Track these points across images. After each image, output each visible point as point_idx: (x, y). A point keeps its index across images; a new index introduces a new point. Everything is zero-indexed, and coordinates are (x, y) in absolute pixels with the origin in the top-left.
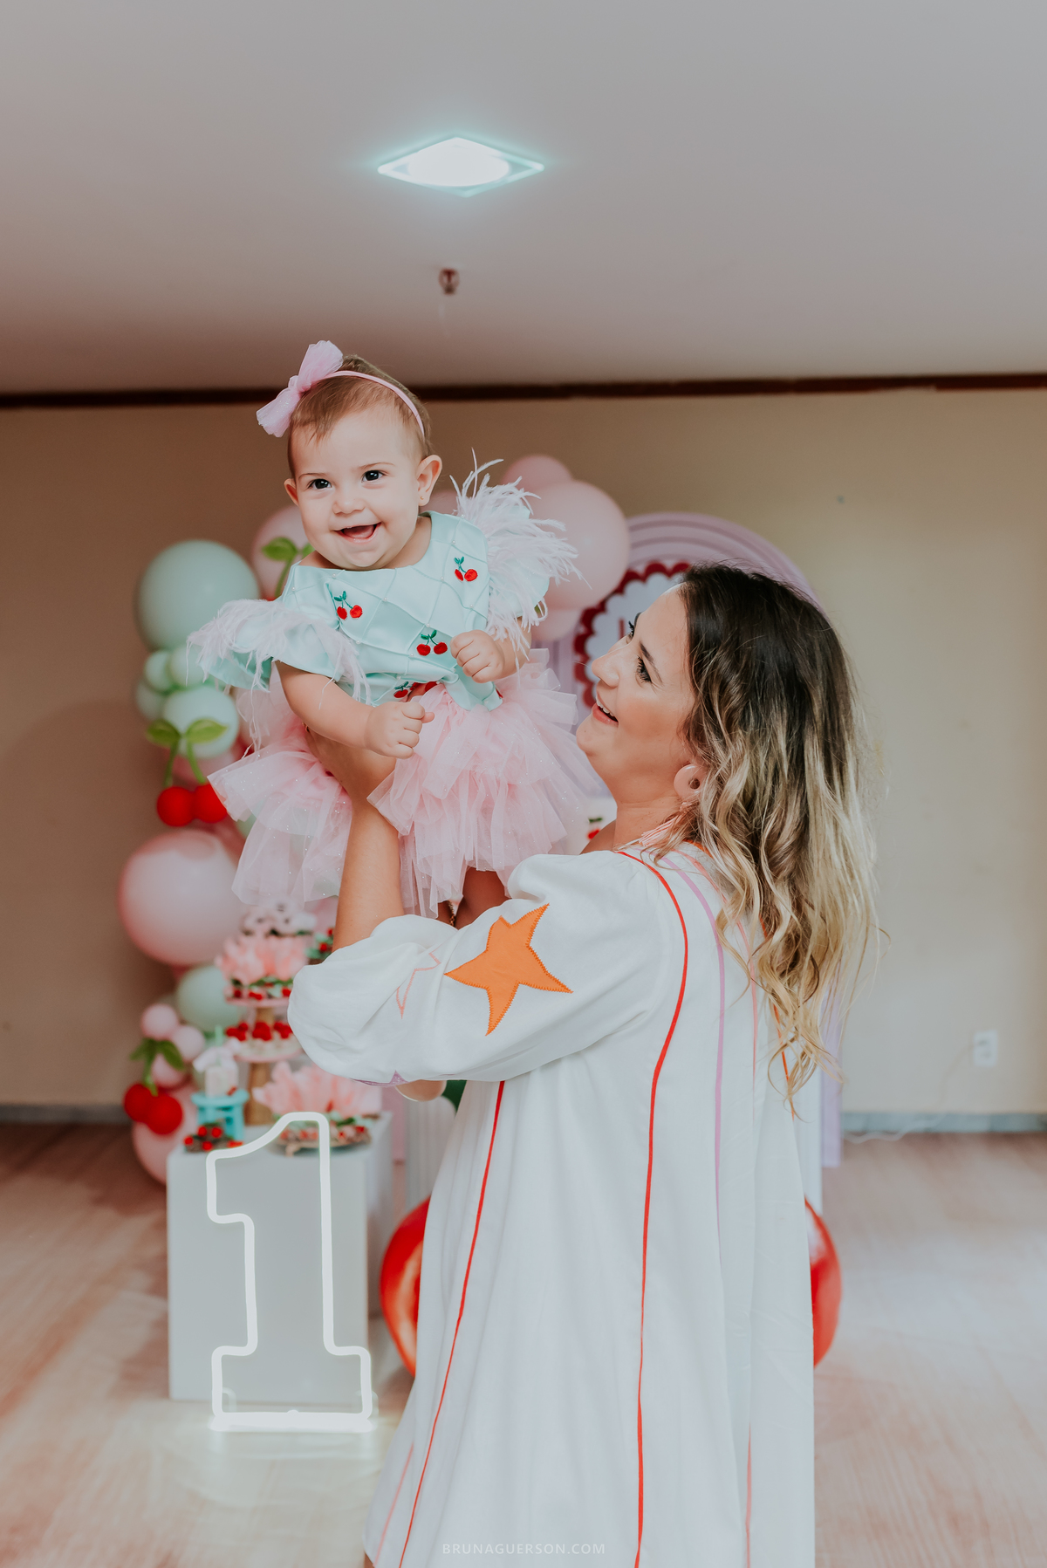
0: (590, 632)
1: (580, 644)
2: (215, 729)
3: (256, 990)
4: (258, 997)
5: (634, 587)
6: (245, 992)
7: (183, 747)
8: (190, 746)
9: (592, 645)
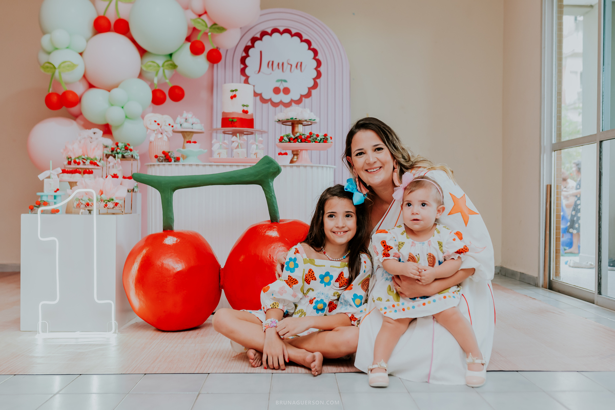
0: (248, 56)
1: (243, 60)
2: (73, 66)
3: (77, 161)
4: (79, 164)
5: (266, 38)
6: (72, 161)
7: (57, 74)
8: (60, 73)
9: (248, 61)
